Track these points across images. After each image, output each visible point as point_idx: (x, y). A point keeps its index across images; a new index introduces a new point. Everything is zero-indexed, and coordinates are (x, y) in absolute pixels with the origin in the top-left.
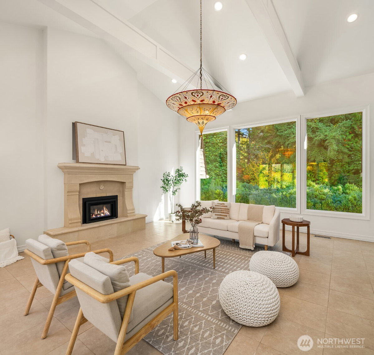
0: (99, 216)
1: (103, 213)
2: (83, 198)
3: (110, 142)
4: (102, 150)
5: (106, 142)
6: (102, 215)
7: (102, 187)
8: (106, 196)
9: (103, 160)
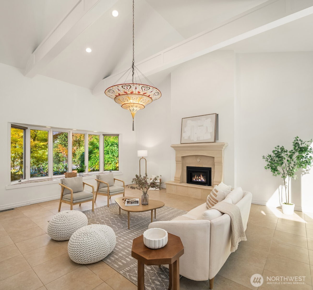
0: (197, 180)
1: (200, 179)
2: (187, 167)
3: (202, 126)
4: (196, 133)
5: (199, 126)
6: (200, 180)
7: (198, 160)
8: (202, 167)
9: (195, 141)
